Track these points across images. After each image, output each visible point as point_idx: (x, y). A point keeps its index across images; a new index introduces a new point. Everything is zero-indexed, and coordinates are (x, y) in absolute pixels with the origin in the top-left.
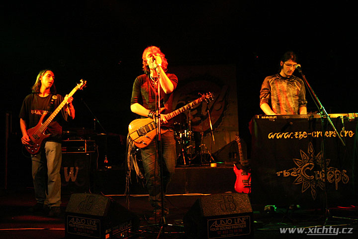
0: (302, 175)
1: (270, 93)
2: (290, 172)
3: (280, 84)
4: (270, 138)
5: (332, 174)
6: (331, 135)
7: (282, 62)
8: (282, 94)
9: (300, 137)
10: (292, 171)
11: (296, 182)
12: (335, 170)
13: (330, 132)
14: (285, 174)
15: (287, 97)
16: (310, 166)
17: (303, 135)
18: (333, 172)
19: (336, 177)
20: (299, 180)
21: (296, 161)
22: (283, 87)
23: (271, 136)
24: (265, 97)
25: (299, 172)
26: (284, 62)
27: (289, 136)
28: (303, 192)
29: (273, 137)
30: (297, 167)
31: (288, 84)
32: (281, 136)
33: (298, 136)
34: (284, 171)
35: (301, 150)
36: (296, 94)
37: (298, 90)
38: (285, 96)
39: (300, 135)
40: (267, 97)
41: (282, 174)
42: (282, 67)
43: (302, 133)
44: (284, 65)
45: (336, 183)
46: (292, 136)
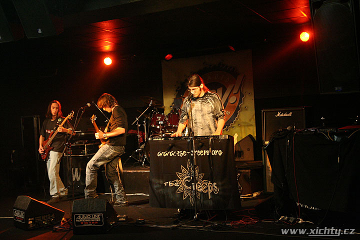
0: (183, 186)
2: (174, 183)
4: (159, 156)
5: (205, 185)
6: (206, 154)
8: (197, 113)
10: (176, 182)
11: (178, 191)
12: (208, 182)
13: (204, 151)
14: (170, 184)
16: (188, 179)
17: (183, 154)
18: (206, 184)
19: (209, 188)
20: (180, 190)
21: (178, 174)
22: (198, 107)
23: (160, 155)
25: (180, 183)
27: (173, 154)
28: (184, 199)
29: (161, 155)
30: (179, 179)
31: (202, 103)
32: (167, 154)
33: (180, 154)
34: (170, 182)
35: (182, 166)
36: (211, 111)
38: (200, 115)
41: (168, 184)
43: (182, 152)
45: (209, 193)
46: (175, 154)
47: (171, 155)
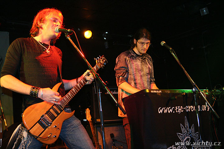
1: (127, 72)
3: (135, 62)
4: (159, 112)
7: (135, 40)
8: (137, 72)
9: (179, 111)
15: (141, 76)
16: (188, 139)
21: (179, 135)
22: (138, 66)
24: (123, 77)
26: (137, 40)
27: (171, 110)
29: (161, 111)
31: (142, 62)
32: (166, 111)
33: (178, 110)
35: (181, 124)
36: (148, 72)
37: (149, 68)
38: (140, 75)
39: (179, 110)
40: (125, 76)
42: (136, 45)
43: (180, 108)
44: (138, 43)
46: (174, 110)
47: (169, 112)
